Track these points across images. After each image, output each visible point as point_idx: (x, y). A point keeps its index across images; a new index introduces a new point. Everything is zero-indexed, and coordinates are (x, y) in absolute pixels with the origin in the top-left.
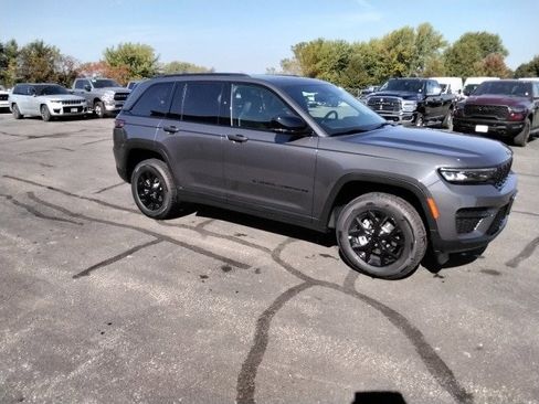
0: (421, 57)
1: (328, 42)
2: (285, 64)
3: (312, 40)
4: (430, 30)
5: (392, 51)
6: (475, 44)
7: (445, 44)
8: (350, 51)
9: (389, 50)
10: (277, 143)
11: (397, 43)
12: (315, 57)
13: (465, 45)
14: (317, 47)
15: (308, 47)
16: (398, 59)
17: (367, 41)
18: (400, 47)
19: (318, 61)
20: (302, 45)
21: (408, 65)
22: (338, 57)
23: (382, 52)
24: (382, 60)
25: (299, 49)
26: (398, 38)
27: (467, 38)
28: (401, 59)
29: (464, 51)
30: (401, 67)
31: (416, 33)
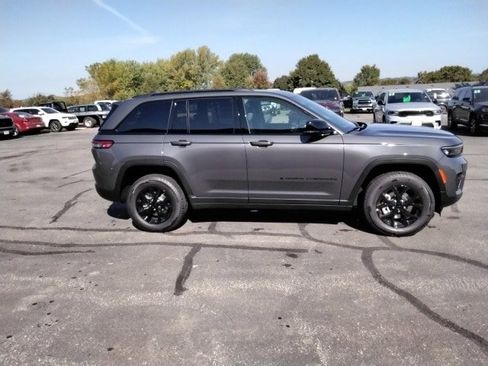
0: (204, 74)
1: (121, 63)
2: (82, 84)
3: (105, 61)
4: (208, 52)
5: (180, 70)
6: (242, 63)
7: (221, 63)
8: (142, 70)
9: (177, 69)
10: (304, 143)
11: (183, 64)
12: (111, 76)
13: (234, 64)
14: (111, 67)
15: (102, 67)
16: (186, 77)
17: (155, 61)
18: (186, 66)
19: (114, 80)
20: (96, 65)
21: (194, 81)
22: (132, 76)
23: (171, 71)
24: (172, 78)
25: (94, 69)
26: (183, 59)
27: (235, 58)
28: (188, 76)
29: (234, 68)
30: (189, 83)
31: (197, 54)
